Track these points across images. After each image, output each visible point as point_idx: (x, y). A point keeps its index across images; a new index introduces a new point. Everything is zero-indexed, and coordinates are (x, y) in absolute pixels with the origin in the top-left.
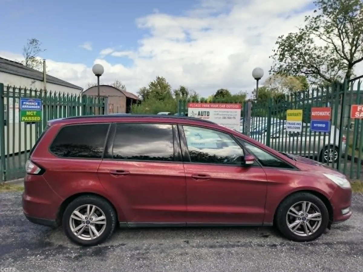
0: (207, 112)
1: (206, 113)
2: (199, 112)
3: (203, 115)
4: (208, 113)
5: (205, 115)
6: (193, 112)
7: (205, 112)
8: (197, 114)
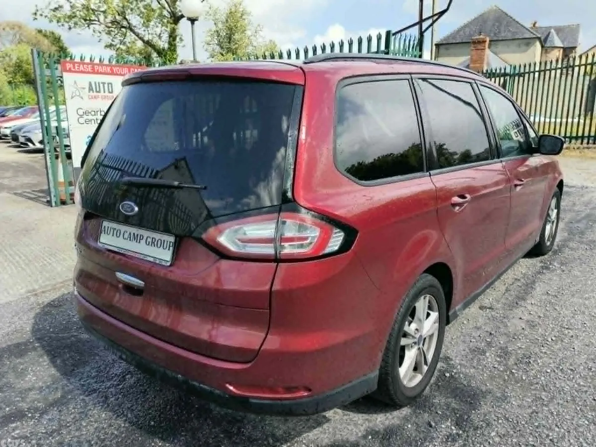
0: (108, 84)
1: (106, 86)
2: (90, 84)
3: (99, 92)
4: (110, 85)
5: (104, 92)
6: (75, 82)
7: (104, 83)
8: (87, 89)
